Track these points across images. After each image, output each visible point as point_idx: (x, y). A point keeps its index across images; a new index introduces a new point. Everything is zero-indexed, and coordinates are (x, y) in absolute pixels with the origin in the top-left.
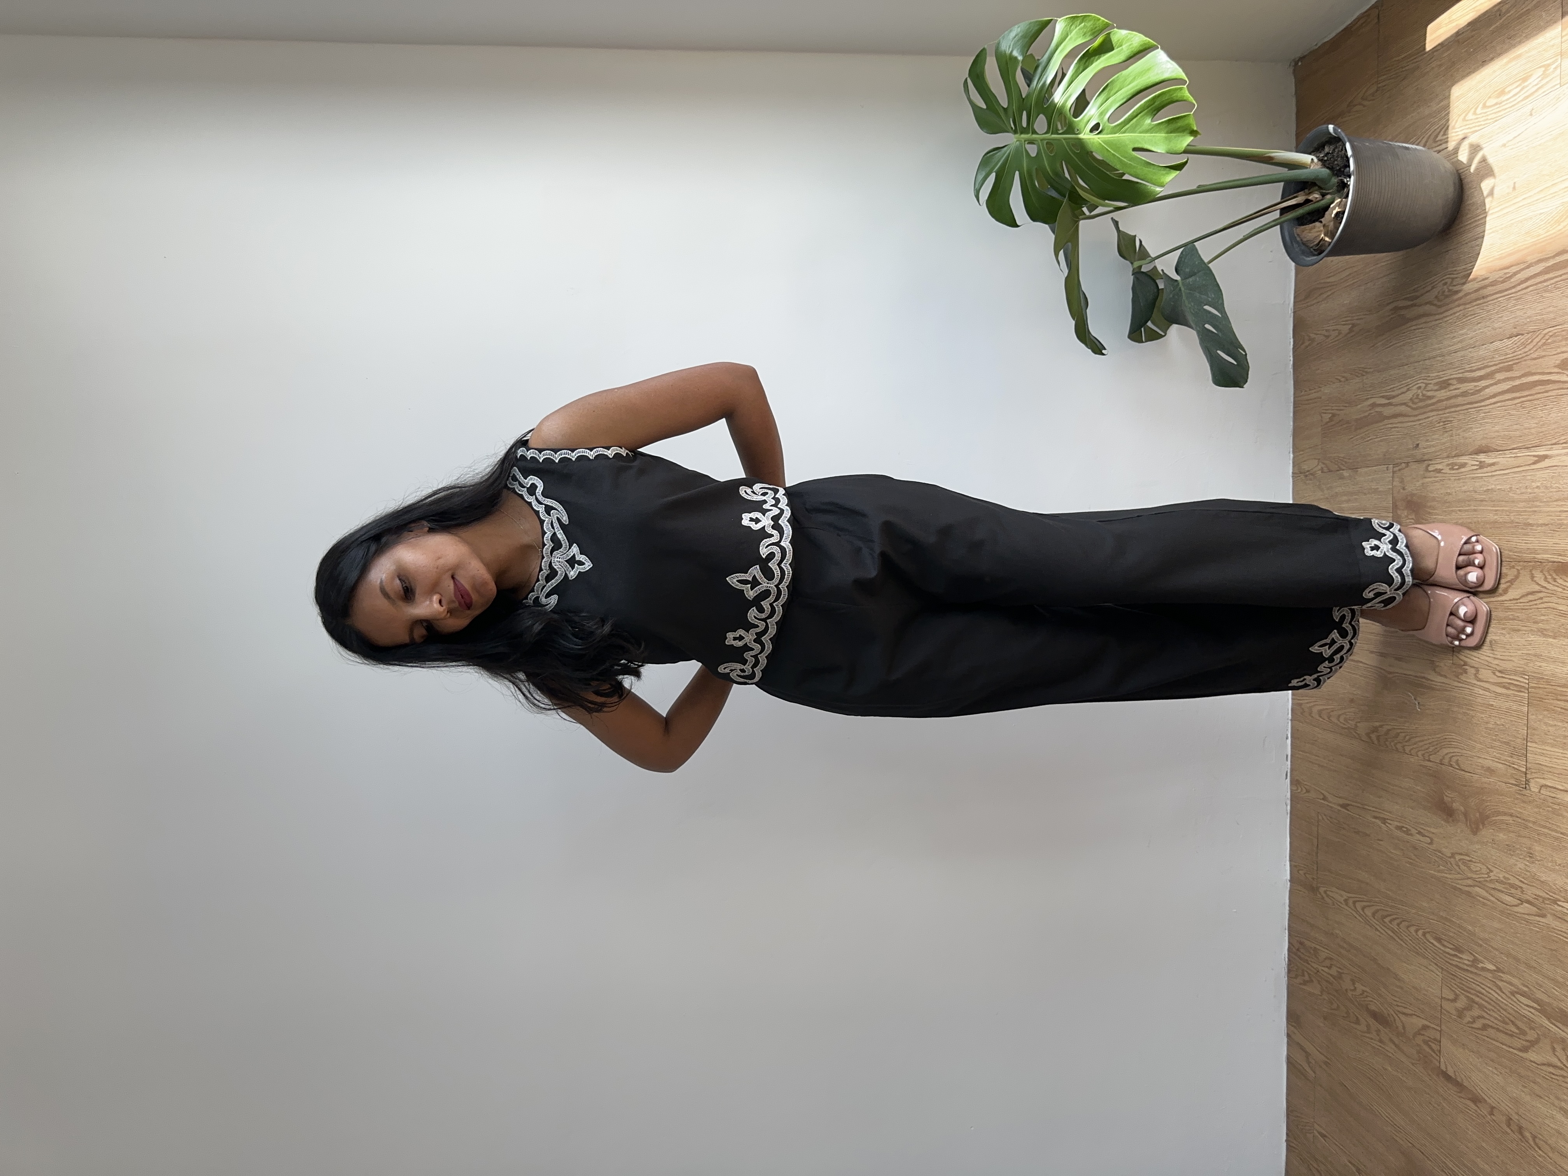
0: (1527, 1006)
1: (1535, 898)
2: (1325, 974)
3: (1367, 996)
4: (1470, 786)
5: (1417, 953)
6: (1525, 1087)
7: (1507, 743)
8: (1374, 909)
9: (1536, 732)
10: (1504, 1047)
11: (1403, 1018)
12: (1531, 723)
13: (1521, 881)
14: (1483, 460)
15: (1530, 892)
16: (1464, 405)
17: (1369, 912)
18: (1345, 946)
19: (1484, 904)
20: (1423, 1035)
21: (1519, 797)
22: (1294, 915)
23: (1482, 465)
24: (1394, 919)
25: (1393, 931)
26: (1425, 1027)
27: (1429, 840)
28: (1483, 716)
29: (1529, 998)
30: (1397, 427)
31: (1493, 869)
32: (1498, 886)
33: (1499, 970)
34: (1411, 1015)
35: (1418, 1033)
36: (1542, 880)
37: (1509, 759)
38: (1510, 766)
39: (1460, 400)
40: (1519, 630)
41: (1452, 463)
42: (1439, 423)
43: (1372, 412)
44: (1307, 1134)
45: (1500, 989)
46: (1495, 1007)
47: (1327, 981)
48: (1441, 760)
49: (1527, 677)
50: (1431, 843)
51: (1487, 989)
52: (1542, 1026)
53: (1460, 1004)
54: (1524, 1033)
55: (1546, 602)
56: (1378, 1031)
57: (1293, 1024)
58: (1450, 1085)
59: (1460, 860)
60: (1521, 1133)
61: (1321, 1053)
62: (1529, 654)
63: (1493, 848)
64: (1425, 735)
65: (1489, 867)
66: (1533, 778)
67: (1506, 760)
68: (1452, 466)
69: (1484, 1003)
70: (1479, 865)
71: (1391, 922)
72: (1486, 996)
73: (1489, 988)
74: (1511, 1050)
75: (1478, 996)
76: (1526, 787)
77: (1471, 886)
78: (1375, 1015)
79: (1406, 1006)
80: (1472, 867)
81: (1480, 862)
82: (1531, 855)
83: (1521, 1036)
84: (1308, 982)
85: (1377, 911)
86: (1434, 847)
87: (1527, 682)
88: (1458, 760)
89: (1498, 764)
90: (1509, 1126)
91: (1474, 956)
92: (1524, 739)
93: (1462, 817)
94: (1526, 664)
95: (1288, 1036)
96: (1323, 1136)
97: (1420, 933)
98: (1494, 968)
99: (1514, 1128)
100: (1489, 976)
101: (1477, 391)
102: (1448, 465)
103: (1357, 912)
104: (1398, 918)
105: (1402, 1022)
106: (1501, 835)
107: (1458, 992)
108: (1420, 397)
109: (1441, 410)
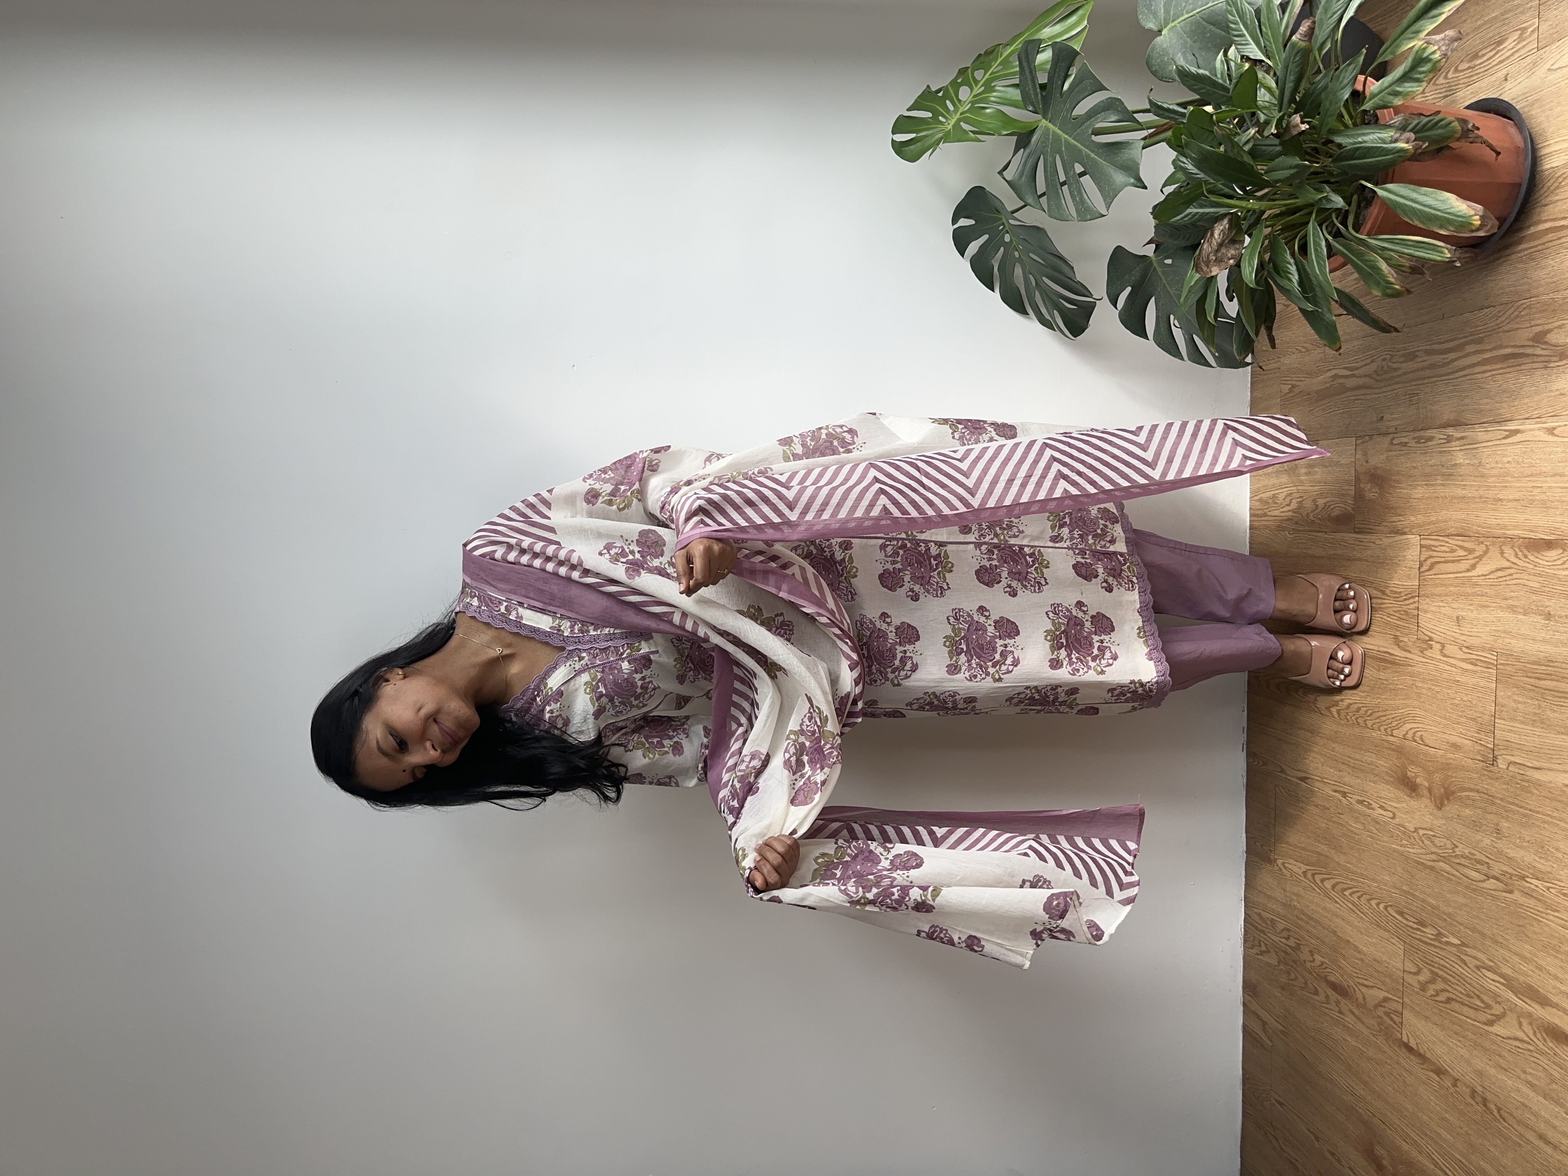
0: (1493, 980)
1: (1502, 874)
2: (1283, 945)
3: (1326, 968)
4: (1434, 761)
5: (1379, 926)
6: (1490, 1060)
7: (1473, 720)
8: (1333, 882)
9: (1505, 709)
10: (1468, 1020)
11: (1364, 990)
12: (1500, 700)
13: (1487, 857)
14: (1451, 434)
15: (1497, 868)
16: (1431, 377)
17: (1328, 885)
18: (1303, 917)
19: (1449, 879)
20: (1384, 1007)
21: (1486, 773)
22: (1249, 885)
23: (1449, 439)
24: (1354, 892)
25: (1353, 904)
26: (1386, 1000)
27: (1391, 815)
28: (1449, 692)
29: (1495, 973)
30: (1360, 399)
31: (1458, 844)
32: (1462, 861)
33: (1463, 944)
34: (1372, 987)
35: (1379, 1005)
36: (1509, 856)
37: (1476, 735)
38: (1477, 742)
39: (1428, 372)
40: (1487, 606)
41: (1419, 436)
42: (1405, 396)
43: (1334, 383)
44: (1265, 1103)
45: (1466, 964)
46: (1459, 981)
47: (1286, 953)
48: (1404, 736)
49: (1496, 654)
50: (1392, 818)
51: (1451, 963)
52: (1508, 1000)
53: (1422, 978)
54: (1488, 1006)
55: (1517, 579)
56: (1337, 1003)
57: (1250, 993)
58: (1412, 1057)
59: (1423, 835)
60: (1485, 1105)
61: (1278, 1022)
62: (1499, 631)
63: (1458, 823)
64: (1387, 710)
65: (1455, 842)
66: (1501, 755)
67: (1472, 737)
68: (1418, 440)
69: (1447, 976)
70: (1442, 840)
71: (1351, 894)
72: (1451, 970)
73: (1454, 962)
74: (1476, 1023)
75: (1442, 970)
76: (1493, 764)
77: (1434, 861)
78: (1335, 987)
79: (1366, 978)
80: (1437, 841)
81: (1445, 837)
82: (1498, 831)
83: (1487, 1010)
84: (1264, 952)
85: (1338, 883)
86: (1397, 821)
87: (1496, 658)
88: (1422, 735)
89: (1464, 740)
90: (1473, 1098)
91: (1438, 930)
92: (1492, 716)
93: (1426, 792)
94: (1495, 641)
95: (1244, 1004)
96: (1281, 1104)
97: (1382, 906)
98: (1459, 943)
99: (1479, 1099)
100: (1454, 950)
101: (1444, 363)
102: (1414, 438)
103: (1316, 884)
104: (1359, 891)
105: (1362, 993)
106: (1467, 811)
107: (1421, 966)
108: (1385, 368)
109: (1407, 383)
